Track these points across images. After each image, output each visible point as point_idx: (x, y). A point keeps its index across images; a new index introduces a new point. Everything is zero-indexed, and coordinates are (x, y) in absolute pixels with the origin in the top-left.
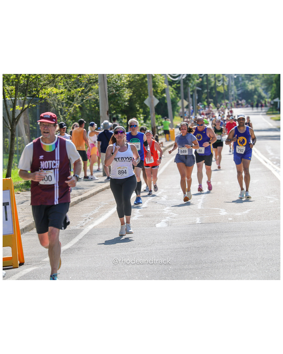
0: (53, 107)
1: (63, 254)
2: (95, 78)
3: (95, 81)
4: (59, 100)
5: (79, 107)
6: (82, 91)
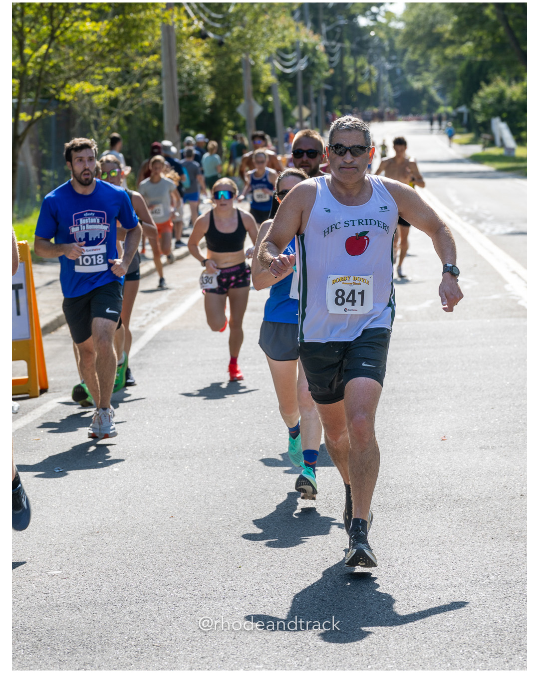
0: (79, 116)
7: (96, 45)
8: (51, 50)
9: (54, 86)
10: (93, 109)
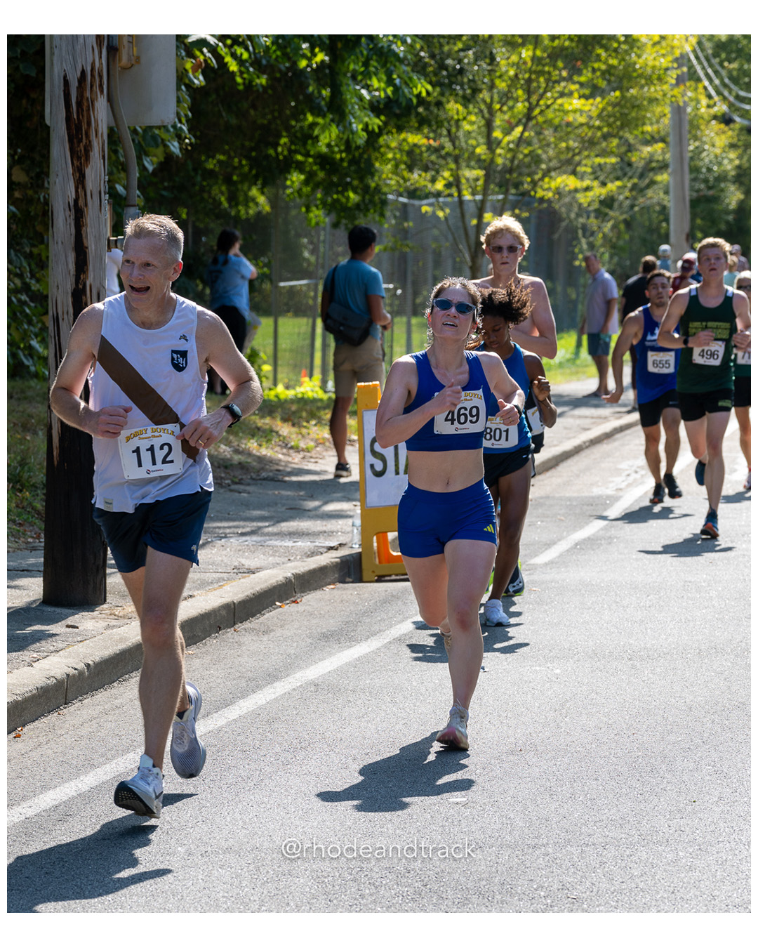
0: (563, 220)
1: (576, 550)
2: (664, 160)
3: (661, 164)
4: (580, 205)
5: (625, 221)
6: (634, 187)
7: (585, 128)
8: (526, 134)
9: (529, 179)
10: (582, 211)
